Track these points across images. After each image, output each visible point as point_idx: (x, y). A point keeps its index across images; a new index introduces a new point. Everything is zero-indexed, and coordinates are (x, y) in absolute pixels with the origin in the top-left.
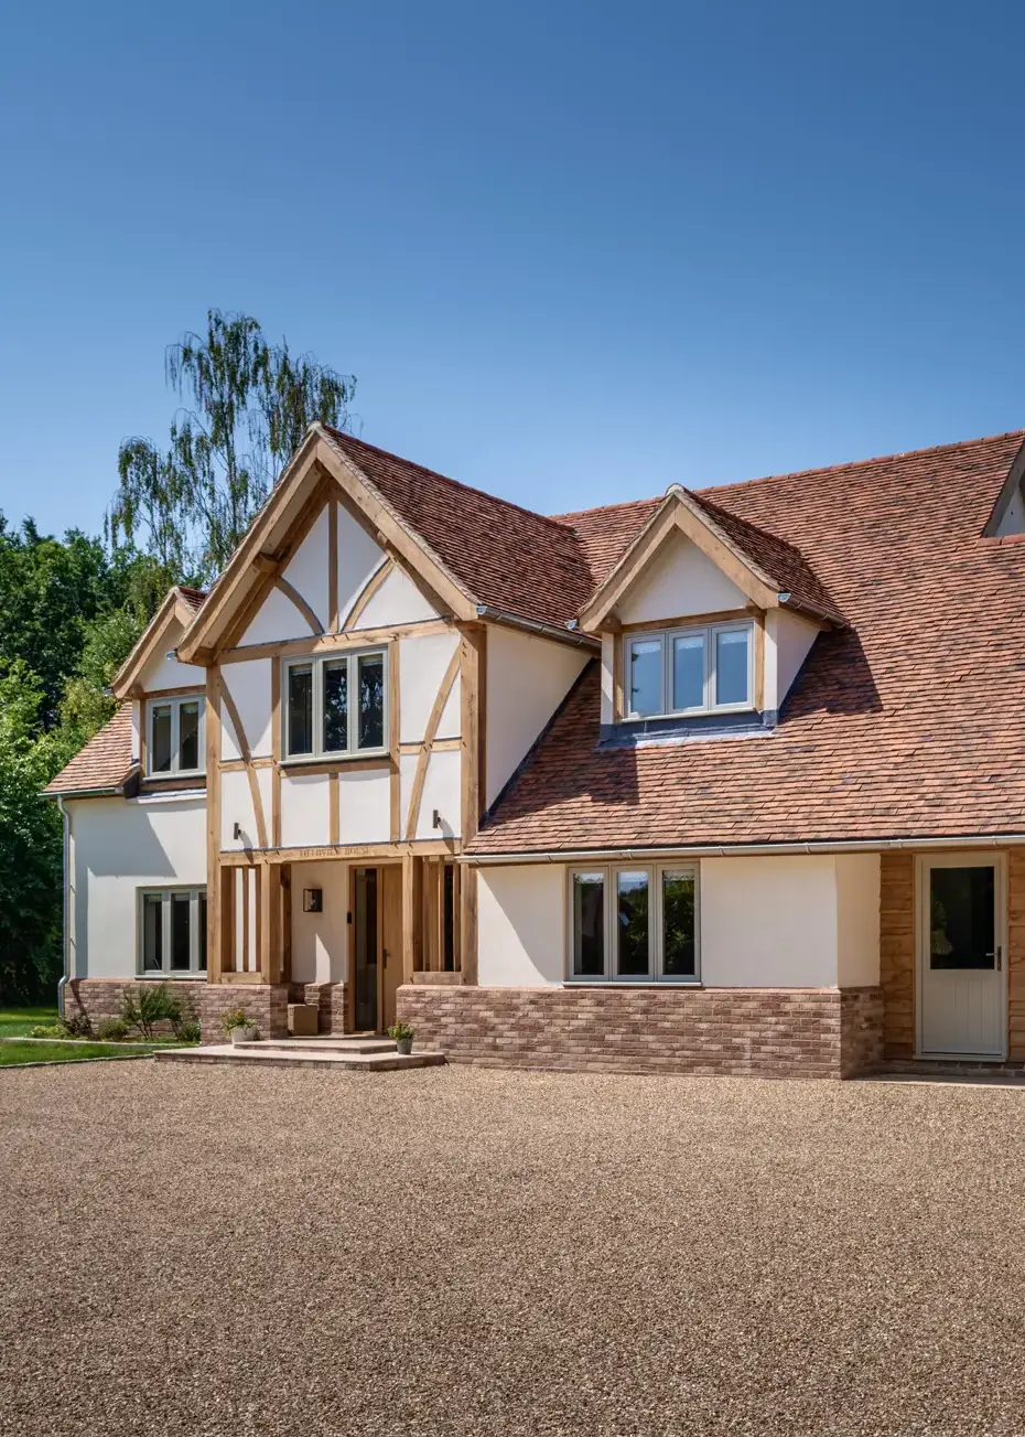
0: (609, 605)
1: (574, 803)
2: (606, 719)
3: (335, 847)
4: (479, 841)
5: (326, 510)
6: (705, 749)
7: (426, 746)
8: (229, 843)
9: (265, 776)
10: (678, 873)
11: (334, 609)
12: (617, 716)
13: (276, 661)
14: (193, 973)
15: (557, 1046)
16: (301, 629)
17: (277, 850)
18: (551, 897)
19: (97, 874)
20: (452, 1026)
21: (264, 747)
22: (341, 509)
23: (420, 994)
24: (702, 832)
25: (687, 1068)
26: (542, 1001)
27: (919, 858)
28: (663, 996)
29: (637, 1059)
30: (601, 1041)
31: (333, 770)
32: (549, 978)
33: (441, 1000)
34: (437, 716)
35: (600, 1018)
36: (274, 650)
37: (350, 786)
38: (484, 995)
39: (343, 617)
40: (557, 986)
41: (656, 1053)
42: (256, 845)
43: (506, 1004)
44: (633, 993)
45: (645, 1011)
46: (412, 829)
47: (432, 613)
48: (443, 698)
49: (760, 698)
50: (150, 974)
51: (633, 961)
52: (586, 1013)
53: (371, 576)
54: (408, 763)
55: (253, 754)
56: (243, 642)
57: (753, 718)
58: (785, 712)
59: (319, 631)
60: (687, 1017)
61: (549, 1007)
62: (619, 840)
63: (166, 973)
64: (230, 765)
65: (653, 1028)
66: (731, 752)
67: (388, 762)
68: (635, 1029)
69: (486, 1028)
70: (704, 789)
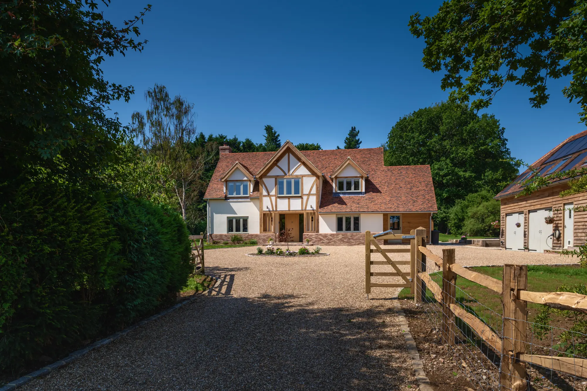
0: (336, 174)
1: (334, 205)
2: (334, 191)
3: (289, 210)
4: (319, 210)
5: (287, 154)
6: (354, 197)
7: (309, 195)
8: (265, 209)
9: (273, 199)
10: (356, 216)
11: (289, 171)
12: (336, 191)
13: (276, 179)
14: (241, 232)
15: (335, 242)
16: (281, 173)
17: (276, 210)
18: (334, 220)
19: (216, 213)
20: (315, 239)
21: (273, 193)
22: (291, 155)
23: (308, 234)
24: (361, 210)
25: (358, 244)
26: (331, 235)
27: (389, 215)
28: (354, 234)
29: (350, 244)
30: (343, 241)
31: (289, 198)
32: (333, 231)
33: (312, 235)
34: (311, 190)
35: (343, 237)
36: (276, 177)
37: (292, 201)
38: (321, 235)
39: (291, 172)
40: (335, 233)
41: (353, 242)
42: (271, 210)
43: (325, 236)
44: (349, 233)
45: (351, 236)
46: (306, 207)
47: (309, 173)
48: (312, 187)
49: (362, 190)
50: (230, 233)
51: (348, 229)
52: (340, 237)
53: (297, 166)
54: (305, 198)
55: (271, 194)
56: (268, 175)
57: (361, 193)
58: (366, 192)
59: (286, 174)
60: (358, 237)
61: (333, 236)
62: (347, 211)
63: (234, 233)
64: (265, 196)
65: (352, 239)
66: (360, 198)
67: (301, 197)
68: (349, 239)
69: (321, 239)
70: (358, 204)
